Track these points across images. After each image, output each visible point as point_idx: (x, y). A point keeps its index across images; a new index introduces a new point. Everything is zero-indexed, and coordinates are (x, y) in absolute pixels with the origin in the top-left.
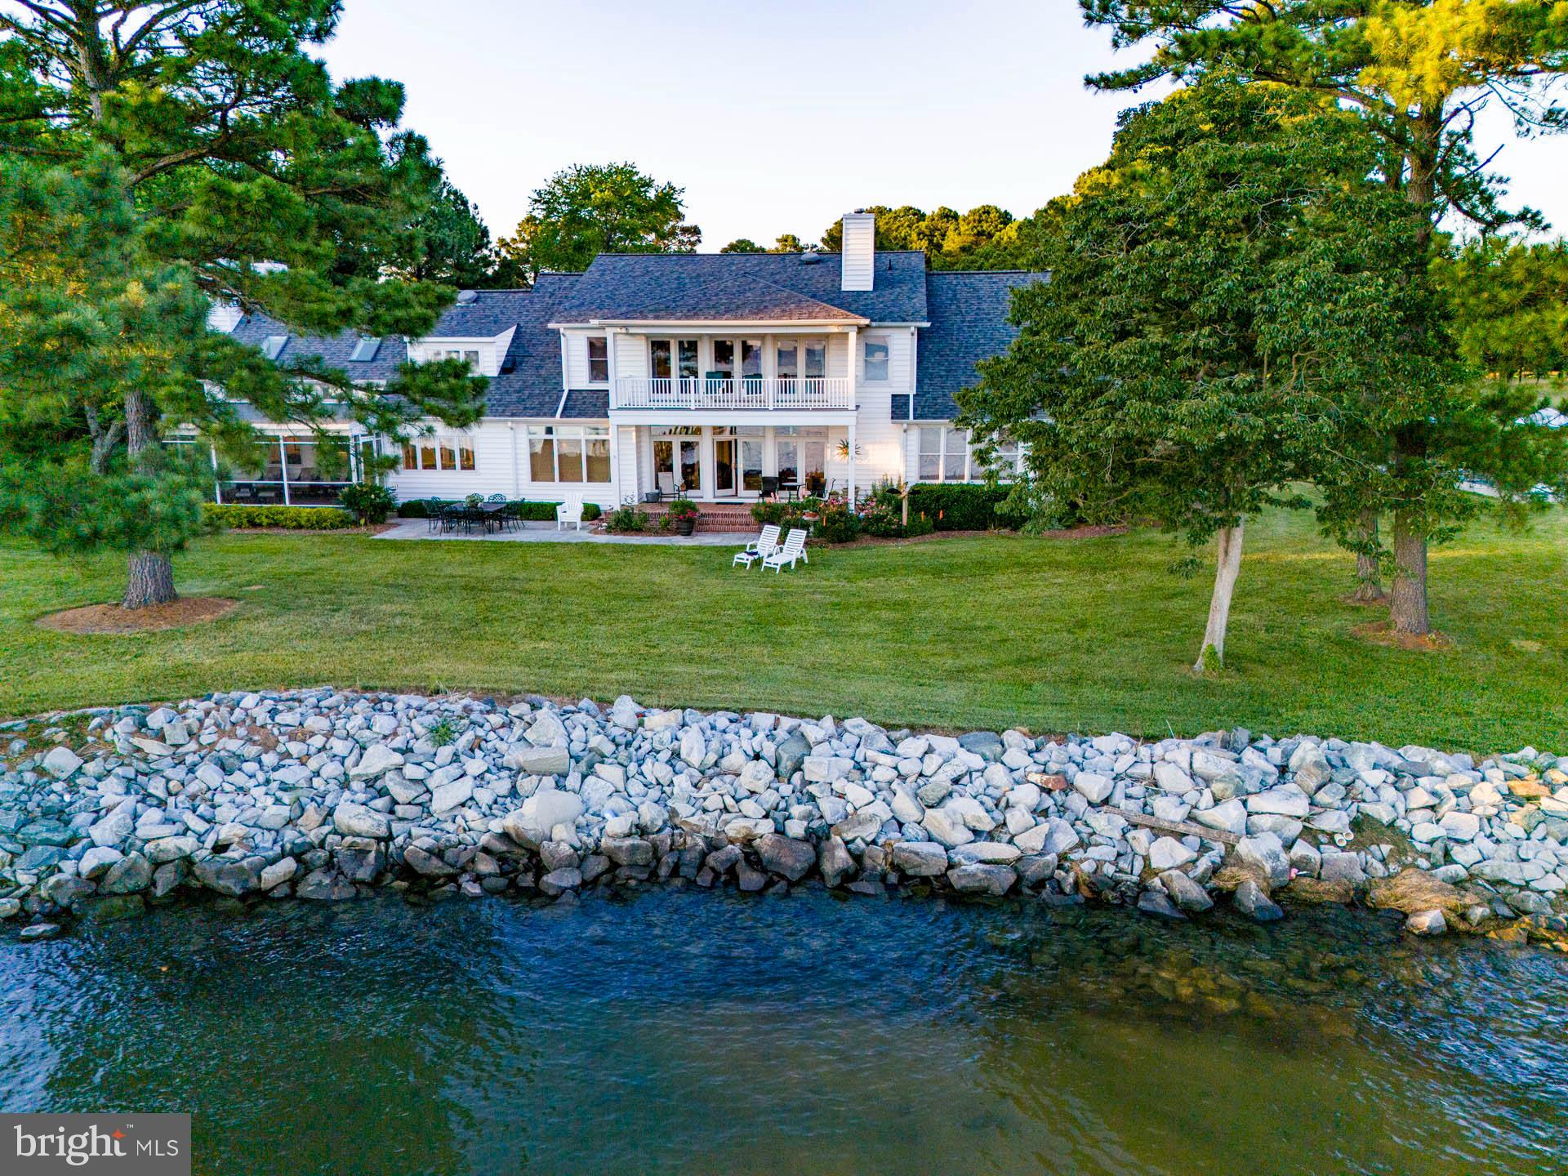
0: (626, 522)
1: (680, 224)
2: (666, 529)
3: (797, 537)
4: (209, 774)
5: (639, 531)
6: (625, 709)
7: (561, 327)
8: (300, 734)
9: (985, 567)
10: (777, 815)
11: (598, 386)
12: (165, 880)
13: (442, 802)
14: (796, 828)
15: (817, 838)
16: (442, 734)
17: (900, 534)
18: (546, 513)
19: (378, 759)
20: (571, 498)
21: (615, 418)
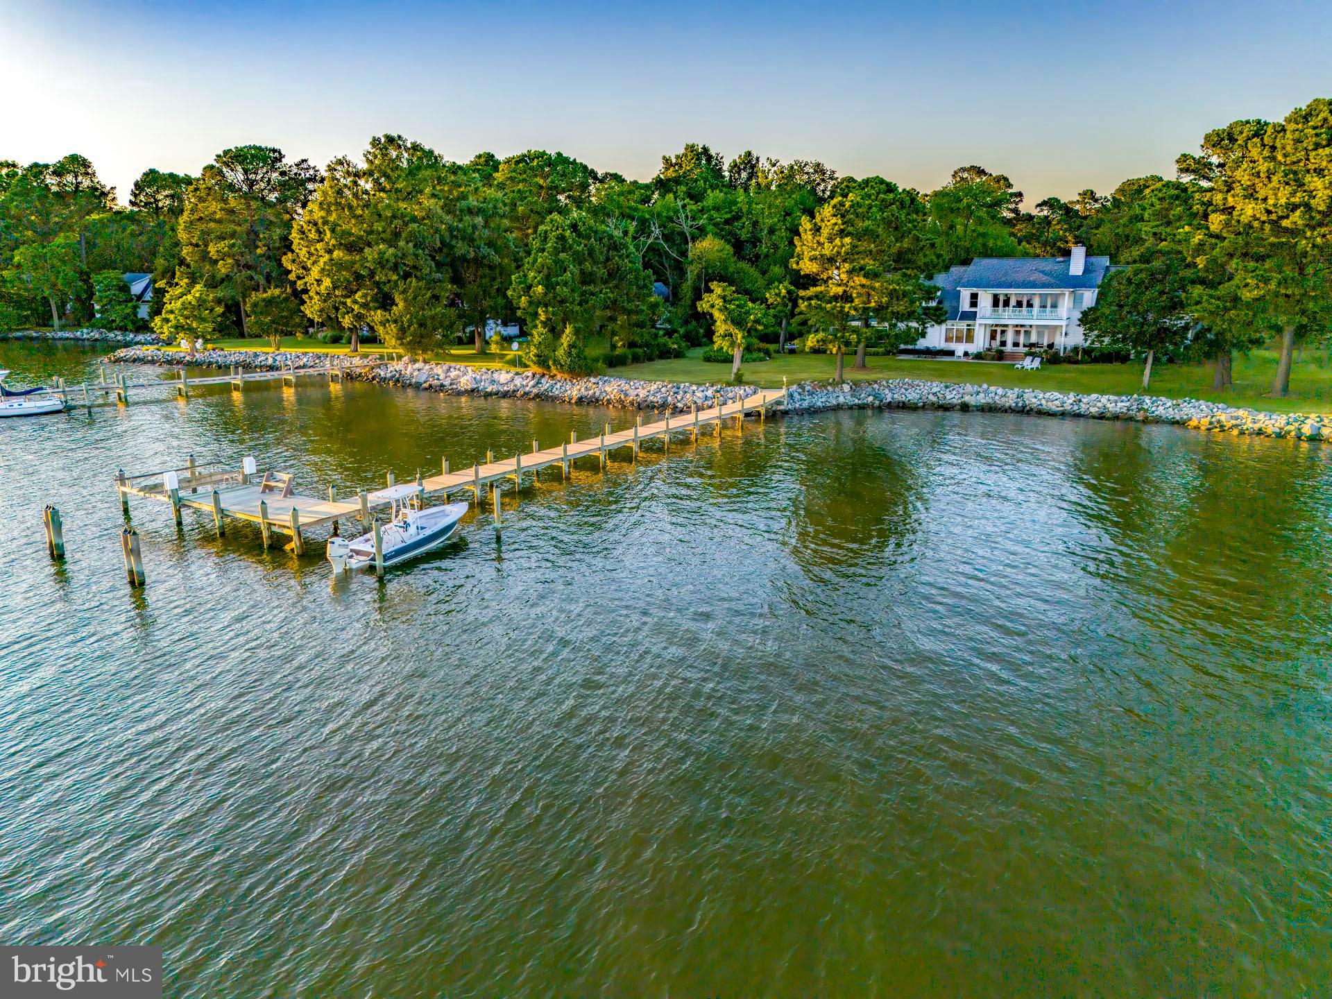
0: (978, 356)
1: (1010, 191)
2: (993, 359)
3: (1037, 360)
4: (903, 390)
5: (983, 359)
6: (985, 386)
7: (962, 289)
8: (918, 385)
9: (1102, 372)
10: (1017, 403)
11: (973, 309)
12: (901, 405)
13: (948, 397)
14: (1020, 405)
15: (1024, 407)
16: (947, 387)
17: (1077, 362)
18: (952, 353)
19: (934, 390)
20: (960, 349)
21: (978, 321)
